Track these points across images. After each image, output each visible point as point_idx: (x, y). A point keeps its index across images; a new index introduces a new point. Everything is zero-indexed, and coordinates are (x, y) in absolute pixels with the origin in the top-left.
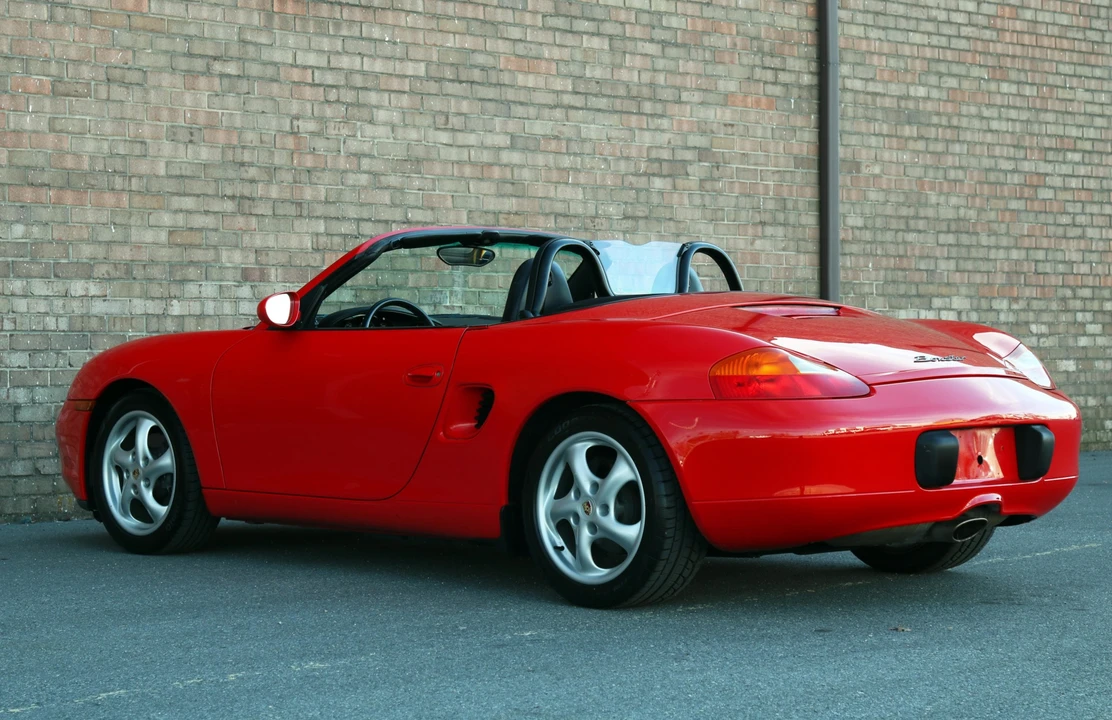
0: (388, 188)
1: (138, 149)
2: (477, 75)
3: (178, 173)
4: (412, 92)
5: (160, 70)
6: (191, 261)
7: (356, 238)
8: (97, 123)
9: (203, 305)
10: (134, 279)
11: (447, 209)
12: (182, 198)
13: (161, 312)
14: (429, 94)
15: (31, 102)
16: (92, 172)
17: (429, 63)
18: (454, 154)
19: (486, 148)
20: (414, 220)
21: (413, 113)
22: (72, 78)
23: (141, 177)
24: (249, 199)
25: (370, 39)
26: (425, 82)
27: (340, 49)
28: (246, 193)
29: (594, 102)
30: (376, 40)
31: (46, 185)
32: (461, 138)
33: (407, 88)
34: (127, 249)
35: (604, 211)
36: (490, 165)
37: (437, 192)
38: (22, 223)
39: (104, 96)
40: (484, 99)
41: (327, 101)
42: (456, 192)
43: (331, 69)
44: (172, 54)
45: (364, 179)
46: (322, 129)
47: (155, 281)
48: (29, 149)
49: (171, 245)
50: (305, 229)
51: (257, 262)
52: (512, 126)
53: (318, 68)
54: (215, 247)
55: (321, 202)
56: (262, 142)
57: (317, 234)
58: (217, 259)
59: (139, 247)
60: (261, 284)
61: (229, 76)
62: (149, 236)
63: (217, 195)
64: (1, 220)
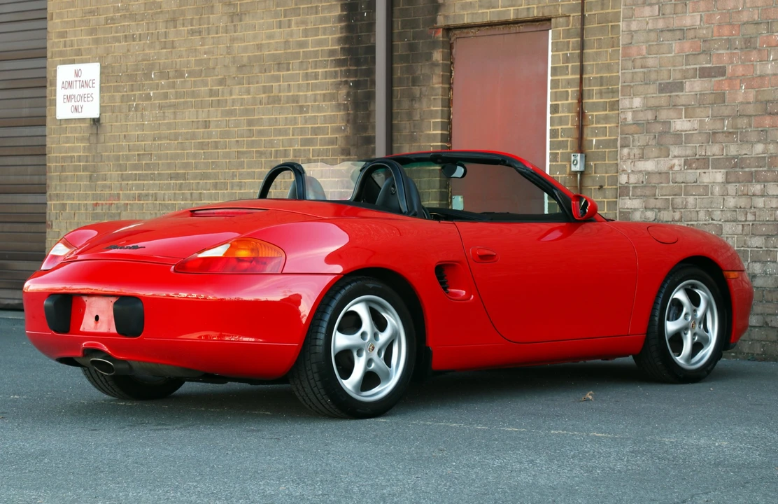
15: (772, 53)
38: (762, 143)
48: (770, 88)
64: (747, 141)
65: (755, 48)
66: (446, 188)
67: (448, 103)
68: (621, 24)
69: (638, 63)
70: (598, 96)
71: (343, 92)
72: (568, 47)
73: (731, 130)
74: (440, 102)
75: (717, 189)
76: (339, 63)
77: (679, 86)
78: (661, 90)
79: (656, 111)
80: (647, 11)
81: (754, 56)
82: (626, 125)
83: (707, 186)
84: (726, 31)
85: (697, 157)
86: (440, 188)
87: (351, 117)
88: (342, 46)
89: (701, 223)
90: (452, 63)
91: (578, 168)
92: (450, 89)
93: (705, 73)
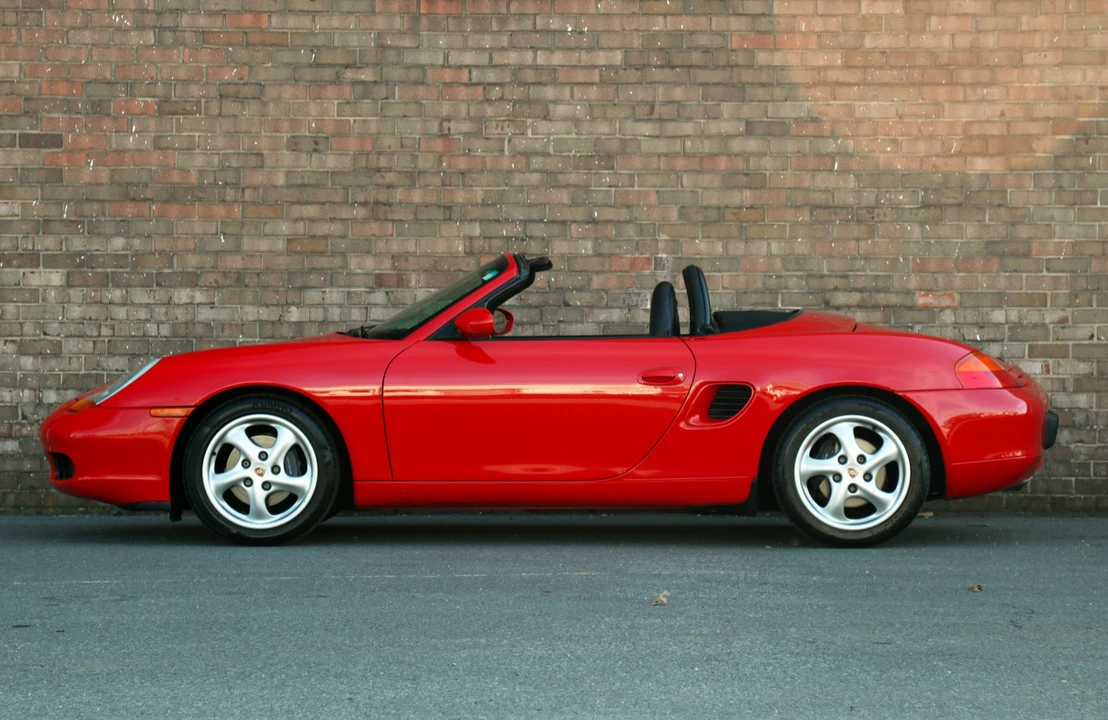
0: (567, 186)
1: (252, 161)
2: (696, 57)
3: (300, 182)
4: (603, 82)
5: (280, 83)
6: (314, 268)
7: (523, 240)
8: (207, 138)
9: (326, 311)
10: (246, 286)
11: (650, 206)
12: (304, 207)
13: (277, 318)
14: (627, 83)
15: (135, 122)
16: (201, 187)
17: (627, 51)
18: (661, 146)
19: (709, 137)
20: (601, 218)
21: (603, 106)
22: (180, 97)
23: (255, 188)
24: (385, 205)
25: (547, 31)
26: (621, 72)
27: (505, 44)
28: (382, 197)
29: (877, 75)
30: (555, 31)
31: (148, 200)
32: (671, 128)
33: (596, 78)
34: (238, 258)
35: (890, 200)
36: (713, 156)
37: (636, 188)
38: (123, 236)
39: (217, 112)
40: (707, 84)
41: (488, 100)
42: (661, 187)
43: (494, 66)
44: (296, 67)
45: (534, 178)
46: (481, 129)
47: (271, 289)
48: (132, 167)
49: (290, 252)
50: (455, 233)
51: (394, 268)
52: (747, 111)
53: (477, 67)
54: (343, 254)
55: (477, 204)
56: (402, 146)
57: (471, 238)
58: (345, 266)
59: (252, 256)
60: (399, 289)
61: (363, 83)
62: (264, 245)
63: (346, 202)
64: (99, 234)
65: (109, 115)
73: (73, 218)
75: (52, 295)
81: (107, 124)
83: (36, 290)
84: (62, 89)
85: (20, 251)
89: (28, 338)
93: (27, 141)
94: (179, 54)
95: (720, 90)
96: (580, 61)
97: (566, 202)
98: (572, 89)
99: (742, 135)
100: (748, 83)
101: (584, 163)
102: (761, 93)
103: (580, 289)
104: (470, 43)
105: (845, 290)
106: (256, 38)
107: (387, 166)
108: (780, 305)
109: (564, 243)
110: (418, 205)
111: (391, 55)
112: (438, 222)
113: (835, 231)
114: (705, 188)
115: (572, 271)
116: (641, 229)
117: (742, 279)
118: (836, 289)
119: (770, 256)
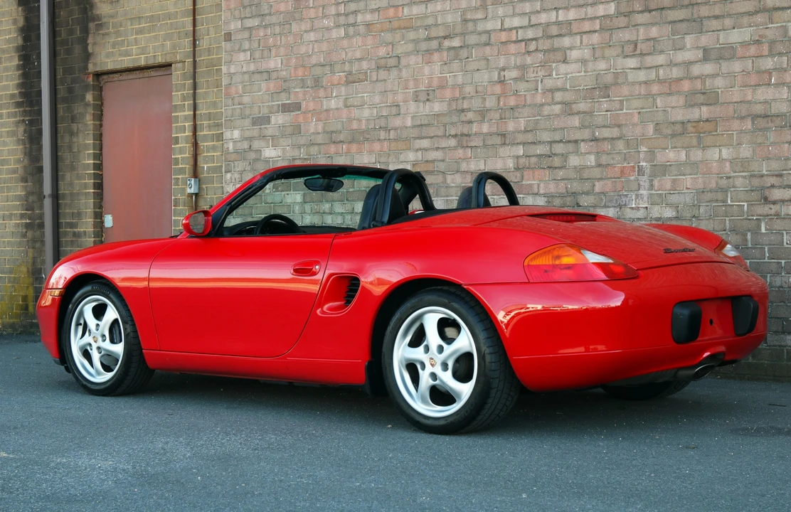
65: (322, 87)
66: (99, 209)
67: (99, 137)
68: (222, 67)
69: (236, 101)
70: (208, 128)
71: (21, 129)
72: (185, 88)
73: (306, 157)
74: (91, 136)
75: (297, 208)
76: (18, 105)
77: (266, 120)
78: (254, 124)
79: (251, 141)
80: (242, 56)
81: (322, 93)
82: (228, 153)
83: (289, 205)
84: (300, 72)
86: (94, 208)
87: (28, 150)
88: (20, 90)
90: (102, 104)
91: (192, 191)
92: (101, 125)
93: (286, 108)
94: (357, 41)
95: (684, 25)
96: (586, 15)
97: (577, 125)
98: (581, 37)
99: (700, 61)
100: (705, 17)
101: (589, 94)
102: (715, 24)
103: (587, 193)
104: (517, 11)
105: (780, 187)
106: (396, 24)
107: (468, 107)
108: (729, 202)
109: (576, 158)
110: (486, 134)
111: (470, 25)
112: (498, 147)
113: (772, 136)
114: (673, 107)
115: (582, 179)
116: (628, 143)
117: (700, 180)
118: (773, 186)
119: (721, 160)
